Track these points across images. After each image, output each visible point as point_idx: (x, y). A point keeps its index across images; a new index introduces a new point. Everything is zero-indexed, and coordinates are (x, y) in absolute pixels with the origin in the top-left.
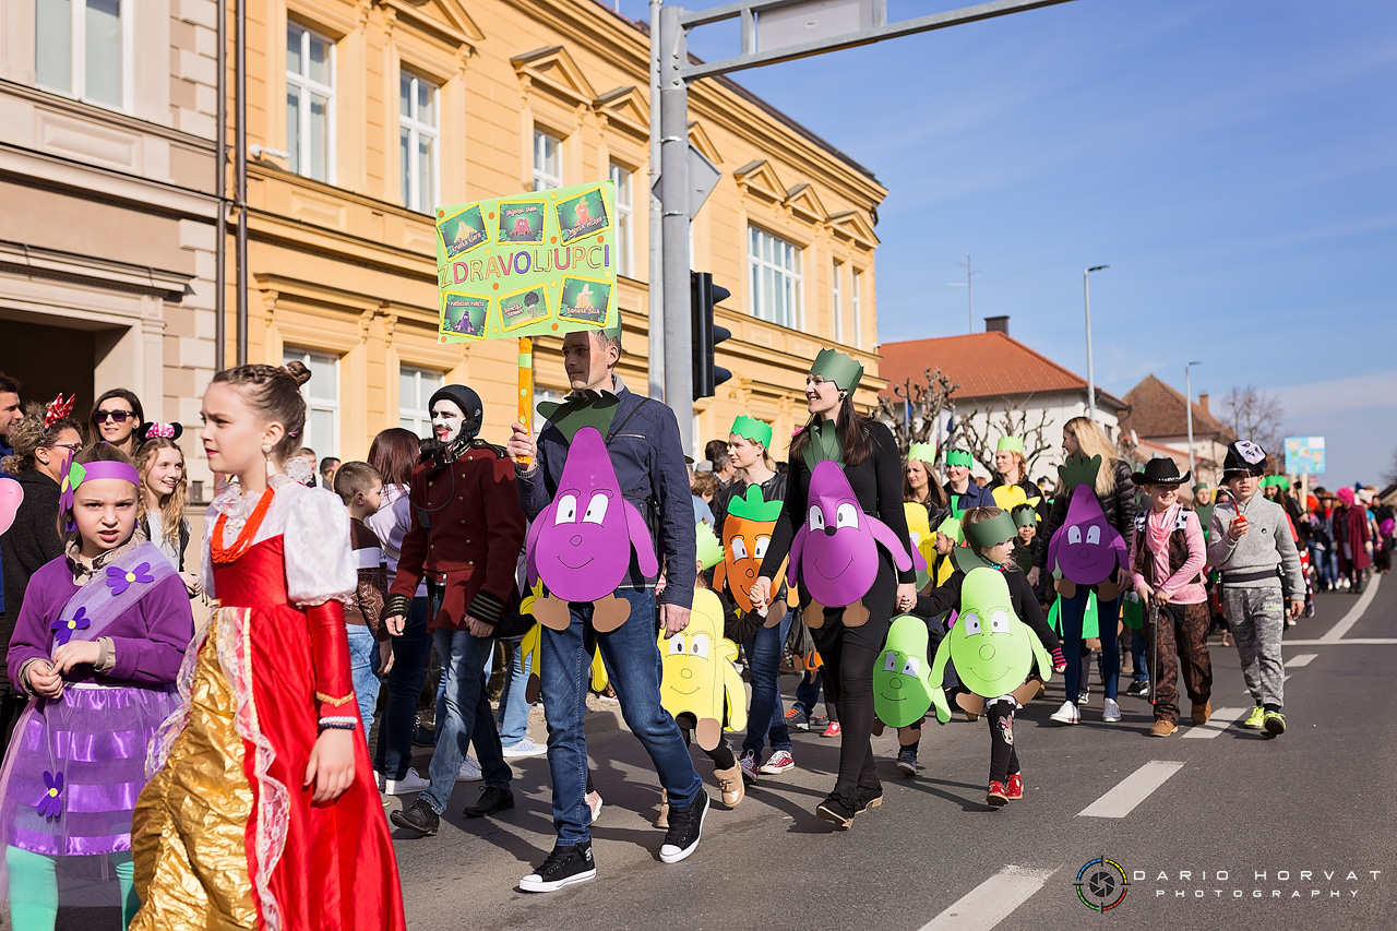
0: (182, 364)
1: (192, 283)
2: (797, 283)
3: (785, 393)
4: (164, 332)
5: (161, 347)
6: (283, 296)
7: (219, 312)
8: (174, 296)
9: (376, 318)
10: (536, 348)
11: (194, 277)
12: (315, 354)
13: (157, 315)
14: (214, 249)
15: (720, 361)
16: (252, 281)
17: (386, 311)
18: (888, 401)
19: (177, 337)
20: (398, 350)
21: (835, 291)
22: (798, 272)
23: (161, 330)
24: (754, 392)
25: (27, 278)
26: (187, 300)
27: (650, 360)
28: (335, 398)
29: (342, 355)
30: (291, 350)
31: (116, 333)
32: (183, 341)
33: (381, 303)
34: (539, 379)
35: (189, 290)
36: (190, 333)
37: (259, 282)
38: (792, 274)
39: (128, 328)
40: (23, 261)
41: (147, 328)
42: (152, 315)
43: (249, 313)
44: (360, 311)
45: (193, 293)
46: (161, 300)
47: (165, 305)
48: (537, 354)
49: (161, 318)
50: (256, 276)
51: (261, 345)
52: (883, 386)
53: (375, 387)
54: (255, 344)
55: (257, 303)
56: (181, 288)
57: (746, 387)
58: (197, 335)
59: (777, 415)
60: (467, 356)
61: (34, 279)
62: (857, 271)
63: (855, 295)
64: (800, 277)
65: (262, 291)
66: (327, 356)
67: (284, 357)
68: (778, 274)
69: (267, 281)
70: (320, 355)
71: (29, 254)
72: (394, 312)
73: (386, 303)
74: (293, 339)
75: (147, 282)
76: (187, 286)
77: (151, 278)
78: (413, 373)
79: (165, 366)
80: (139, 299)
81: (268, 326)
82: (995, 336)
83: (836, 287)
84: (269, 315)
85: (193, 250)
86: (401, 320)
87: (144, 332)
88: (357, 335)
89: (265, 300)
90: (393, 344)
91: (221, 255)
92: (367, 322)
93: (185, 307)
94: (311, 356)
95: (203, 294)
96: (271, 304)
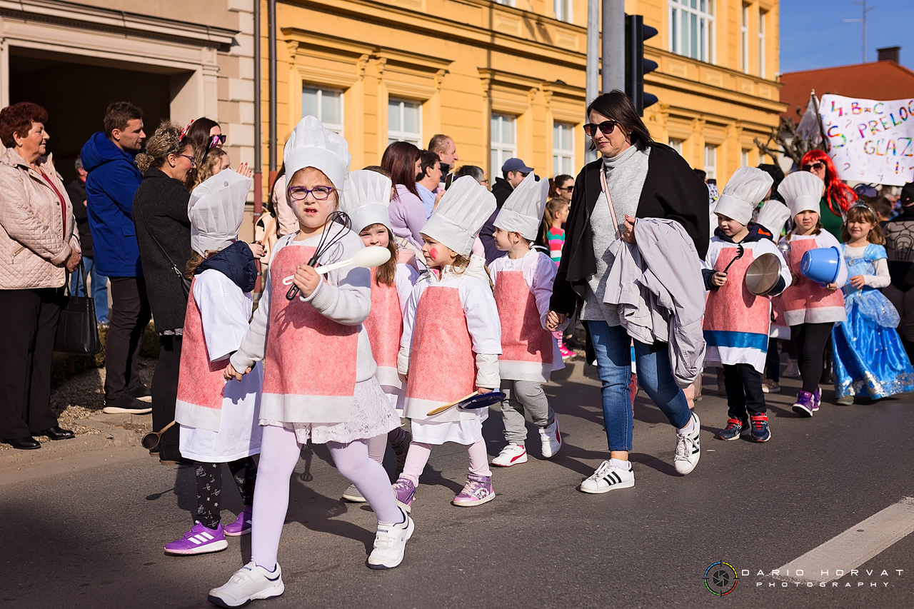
0: (230, 99)
1: (237, 37)
2: (710, 23)
3: (697, 116)
4: (218, 75)
5: (216, 86)
6: (302, 45)
7: (256, 58)
8: (224, 47)
9: (371, 60)
10: (493, 82)
11: (238, 32)
12: (325, 89)
13: (212, 62)
14: (252, 10)
15: (647, 89)
16: (280, 35)
17: (378, 55)
18: (790, 120)
19: (227, 78)
20: (387, 85)
21: (743, 29)
22: (711, 13)
23: (215, 73)
24: (671, 115)
25: (124, 36)
26: (234, 50)
27: (588, 90)
28: (339, 123)
29: (345, 89)
30: (308, 87)
31: (186, 75)
32: (231, 81)
33: (374, 48)
34: (495, 107)
35: (235, 43)
36: (236, 74)
37: (285, 34)
38: (706, 16)
39: (192, 72)
40: (121, 23)
41: (206, 72)
42: (209, 62)
43: (278, 58)
44: (358, 55)
45: (238, 45)
46: (215, 51)
47: (218, 54)
48: (494, 86)
49: (215, 64)
50: (283, 30)
51: (286, 83)
52: (783, 109)
53: (370, 114)
54: (282, 82)
55: (284, 51)
56: (229, 41)
57: (665, 111)
58: (241, 77)
59: (690, 135)
60: (439, 89)
61: (128, 37)
62: (763, 11)
63: (761, 32)
64: (713, 18)
65: (287, 41)
66: (334, 91)
67: (303, 92)
68: (694, 16)
69: (290, 34)
70: (329, 90)
71: (126, 18)
72: (385, 55)
73: (378, 48)
74: (310, 78)
75: (205, 37)
76: (233, 39)
77: (208, 34)
78: (397, 103)
79: (219, 100)
80: (200, 50)
81: (291, 68)
82: (886, 65)
83: (744, 25)
84: (291, 60)
85: (237, 11)
86: (390, 62)
87: (204, 75)
88: (356, 74)
89: (289, 48)
90: (383, 80)
91: (257, 14)
92: (363, 64)
93: (232, 56)
94: (323, 91)
95: (245, 45)
96: (294, 51)
